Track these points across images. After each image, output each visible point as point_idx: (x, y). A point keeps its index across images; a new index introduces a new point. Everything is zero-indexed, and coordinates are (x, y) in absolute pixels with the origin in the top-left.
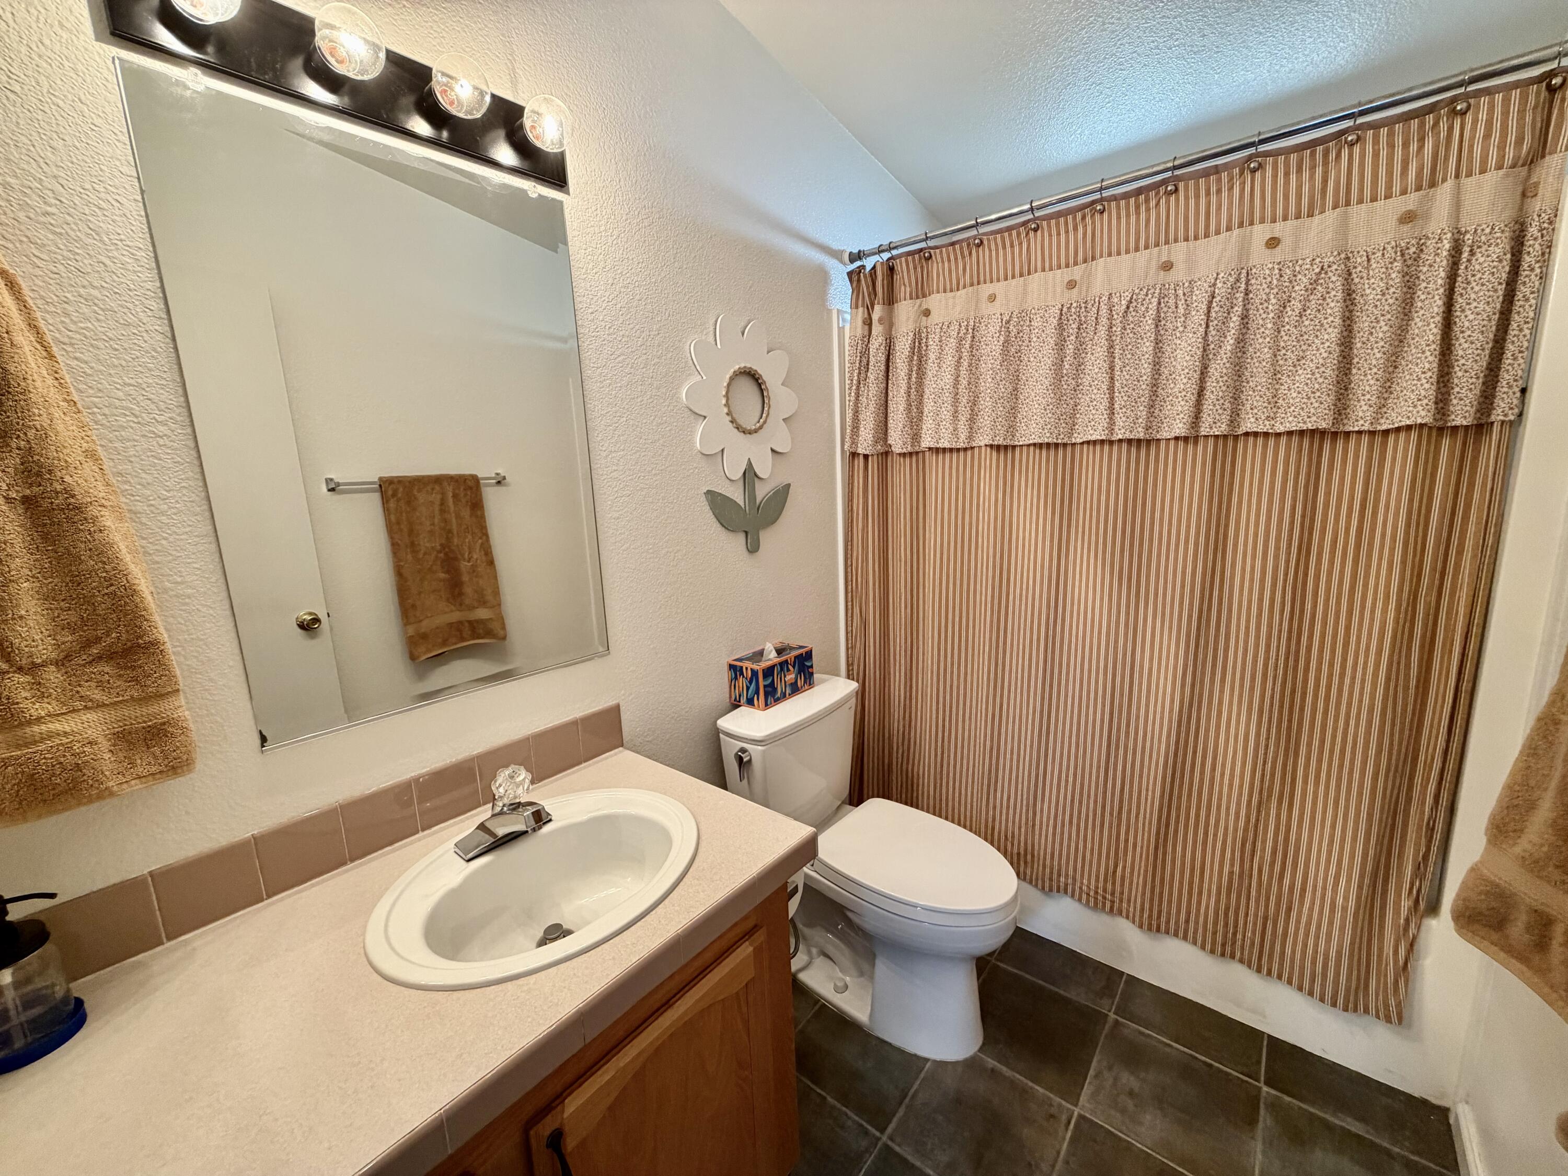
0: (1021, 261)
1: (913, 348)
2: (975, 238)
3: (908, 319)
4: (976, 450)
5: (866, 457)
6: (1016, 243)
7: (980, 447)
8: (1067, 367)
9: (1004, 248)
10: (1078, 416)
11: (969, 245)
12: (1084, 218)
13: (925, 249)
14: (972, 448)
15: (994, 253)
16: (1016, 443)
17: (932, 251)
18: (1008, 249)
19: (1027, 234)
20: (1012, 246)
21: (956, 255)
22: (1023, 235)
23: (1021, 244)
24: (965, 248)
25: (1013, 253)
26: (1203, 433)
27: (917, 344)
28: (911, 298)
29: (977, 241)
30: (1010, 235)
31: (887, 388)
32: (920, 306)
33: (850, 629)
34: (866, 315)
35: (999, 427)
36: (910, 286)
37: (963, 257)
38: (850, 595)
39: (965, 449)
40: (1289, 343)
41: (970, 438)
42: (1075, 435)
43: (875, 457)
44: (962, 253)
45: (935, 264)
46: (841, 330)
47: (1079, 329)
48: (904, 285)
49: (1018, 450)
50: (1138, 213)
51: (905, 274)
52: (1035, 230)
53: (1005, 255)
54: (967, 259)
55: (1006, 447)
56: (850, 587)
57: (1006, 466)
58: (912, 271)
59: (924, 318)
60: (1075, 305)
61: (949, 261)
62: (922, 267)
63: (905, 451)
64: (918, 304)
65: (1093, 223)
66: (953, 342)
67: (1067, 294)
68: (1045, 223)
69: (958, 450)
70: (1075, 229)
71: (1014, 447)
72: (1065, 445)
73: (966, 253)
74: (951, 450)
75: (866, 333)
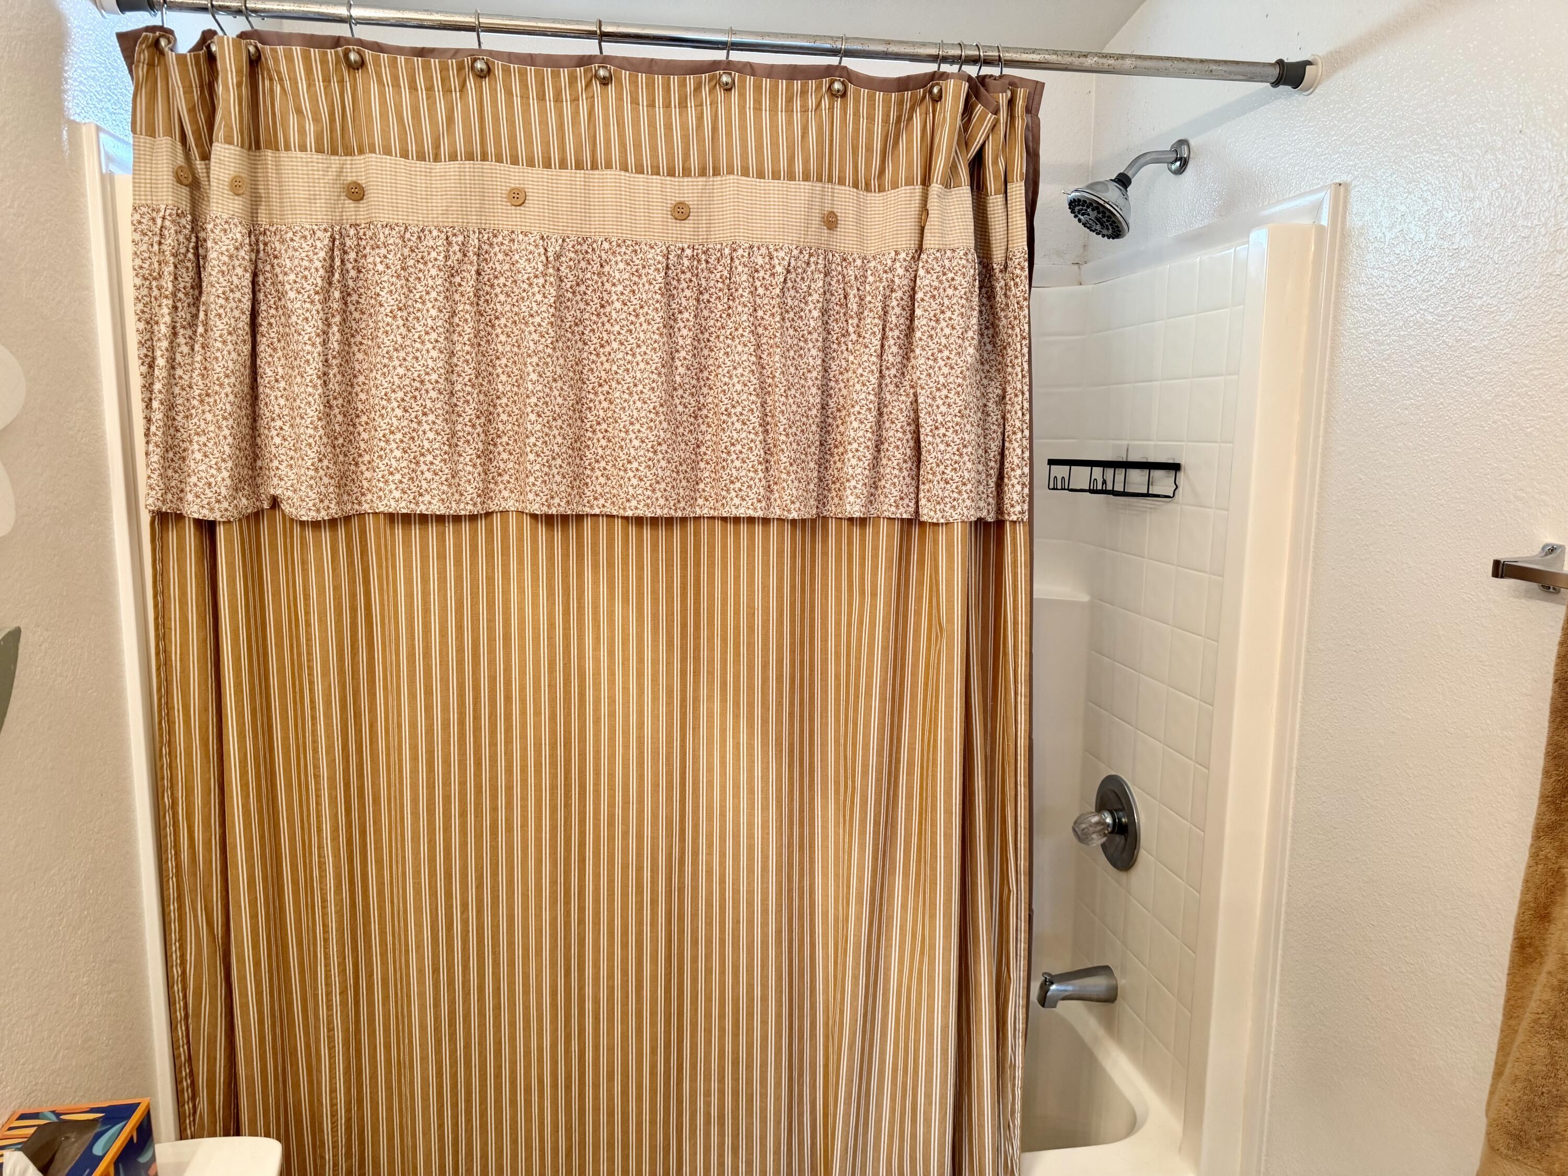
0: (577, 136)
1: (331, 270)
2: (474, 56)
3: (312, 199)
4: (497, 520)
5: (207, 528)
6: (566, 95)
7: (504, 513)
8: (682, 370)
9: (541, 97)
10: (702, 465)
11: (460, 68)
12: (698, 89)
13: (347, 41)
14: (488, 515)
15: (517, 101)
16: (587, 510)
17: (368, 54)
18: (550, 105)
19: (589, 84)
20: (558, 99)
21: (429, 79)
22: (581, 84)
23: (575, 100)
24: (452, 72)
25: (560, 116)
26: (886, 514)
27: (338, 262)
28: (320, 150)
29: (479, 65)
30: (556, 76)
31: (254, 354)
32: (340, 172)
33: (177, 971)
34: (181, 160)
35: (558, 478)
36: (317, 119)
37: (447, 91)
38: (172, 883)
39: (473, 518)
40: (951, 380)
41: (485, 493)
42: (700, 501)
43: (235, 527)
44: (445, 80)
45: (374, 88)
46: (107, 181)
47: (698, 300)
48: (299, 111)
49: (588, 524)
50: (789, 111)
51: (303, 86)
52: (605, 82)
53: (543, 112)
54: (456, 96)
55: (565, 518)
56: (171, 864)
57: (566, 556)
58: (319, 85)
59: (349, 204)
60: (688, 252)
61: (413, 88)
62: (341, 81)
63: (323, 515)
64: (334, 168)
65: (714, 103)
66: (434, 276)
67: (675, 227)
68: (625, 75)
69: (457, 519)
70: (683, 104)
71: (580, 518)
72: (684, 520)
73: (454, 82)
74: (441, 519)
75: (185, 206)
